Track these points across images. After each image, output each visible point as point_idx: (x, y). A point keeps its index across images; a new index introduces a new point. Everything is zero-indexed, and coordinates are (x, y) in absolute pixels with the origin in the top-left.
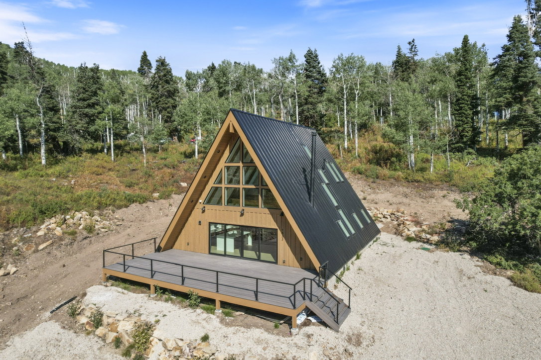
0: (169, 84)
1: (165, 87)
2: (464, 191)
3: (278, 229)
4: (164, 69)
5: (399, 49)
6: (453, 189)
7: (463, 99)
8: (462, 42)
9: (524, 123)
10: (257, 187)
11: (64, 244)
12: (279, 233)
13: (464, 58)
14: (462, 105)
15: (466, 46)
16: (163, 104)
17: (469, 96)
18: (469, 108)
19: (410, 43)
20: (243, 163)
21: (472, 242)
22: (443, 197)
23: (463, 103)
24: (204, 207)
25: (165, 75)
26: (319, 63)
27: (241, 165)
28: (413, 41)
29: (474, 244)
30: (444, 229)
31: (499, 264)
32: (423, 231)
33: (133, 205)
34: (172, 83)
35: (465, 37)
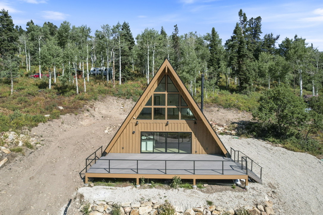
0: (11, 31)
1: (8, 34)
2: (226, 108)
3: (192, 132)
4: (7, 20)
5: (162, 28)
6: (220, 106)
7: (214, 60)
8: (211, 31)
9: (242, 74)
10: (178, 107)
11: (18, 160)
12: (193, 135)
13: (213, 39)
14: (213, 63)
15: (214, 33)
16: (6, 46)
17: (216, 59)
18: (217, 65)
19: (175, 26)
20: (167, 92)
21: (254, 132)
22: (218, 111)
23: (214, 62)
24: (137, 121)
25: (8, 25)
26: (130, 31)
27: (166, 93)
28: (176, 26)
29: (255, 133)
30: (234, 127)
31: (273, 141)
32: (225, 129)
33: (40, 124)
34: (13, 31)
35: (213, 28)
